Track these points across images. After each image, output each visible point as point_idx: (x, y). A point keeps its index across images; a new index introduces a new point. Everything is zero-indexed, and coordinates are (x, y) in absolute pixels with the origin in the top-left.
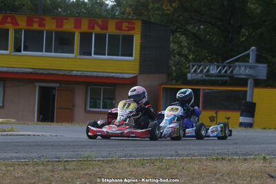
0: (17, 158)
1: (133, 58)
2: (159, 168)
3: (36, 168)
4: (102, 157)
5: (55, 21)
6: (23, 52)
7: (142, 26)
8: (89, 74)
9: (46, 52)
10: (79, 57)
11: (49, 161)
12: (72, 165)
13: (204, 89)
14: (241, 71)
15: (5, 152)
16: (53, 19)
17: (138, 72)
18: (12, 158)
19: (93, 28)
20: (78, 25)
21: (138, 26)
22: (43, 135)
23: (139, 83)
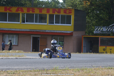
0: (27, 68)
1: (71, 24)
2: (85, 72)
3: (35, 73)
4: (61, 68)
5: (38, 10)
6: (25, 23)
7: (75, 12)
8: (53, 31)
9: (35, 22)
10: (49, 24)
11: (40, 70)
12: (49, 72)
13: (101, 37)
15: (22, 66)
16: (38, 9)
17: (73, 30)
18: (24, 68)
19: (55, 13)
20: (48, 11)
21: (73, 11)
22: (36, 58)
23: (73, 35)
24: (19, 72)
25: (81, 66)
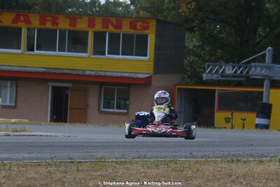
0: (30, 159)
1: (148, 57)
2: (173, 169)
3: (49, 169)
4: (116, 158)
5: (68, 20)
6: (35, 51)
7: (157, 25)
8: (102, 74)
9: (59, 51)
10: (93, 56)
11: (62, 162)
12: (85, 166)
13: (219, 90)
14: (257, 71)
15: (17, 153)
16: (66, 17)
17: (152, 72)
18: (24, 159)
19: (107, 27)
20: (91, 25)
21: (153, 25)
22: (55, 136)
23: (153, 84)
24: (10, 167)
25: (164, 154)
